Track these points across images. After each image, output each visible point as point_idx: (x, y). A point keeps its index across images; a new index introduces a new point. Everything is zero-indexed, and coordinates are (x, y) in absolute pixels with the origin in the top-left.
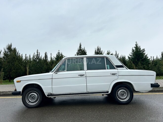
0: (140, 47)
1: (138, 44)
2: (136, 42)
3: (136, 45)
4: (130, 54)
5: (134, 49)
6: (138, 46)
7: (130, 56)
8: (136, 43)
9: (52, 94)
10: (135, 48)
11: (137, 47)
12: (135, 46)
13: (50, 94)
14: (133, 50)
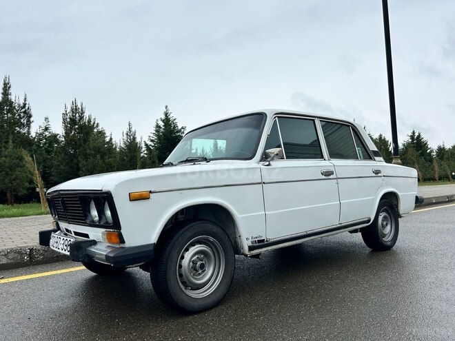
0: (176, 121)
1: (170, 112)
2: (166, 107)
3: (166, 114)
4: (152, 135)
5: (161, 124)
6: (172, 116)
7: (152, 141)
8: (165, 110)
9: (263, 241)
10: (163, 121)
11: (167, 121)
12: (163, 117)
13: (259, 241)
14: (158, 126)
